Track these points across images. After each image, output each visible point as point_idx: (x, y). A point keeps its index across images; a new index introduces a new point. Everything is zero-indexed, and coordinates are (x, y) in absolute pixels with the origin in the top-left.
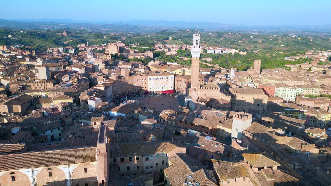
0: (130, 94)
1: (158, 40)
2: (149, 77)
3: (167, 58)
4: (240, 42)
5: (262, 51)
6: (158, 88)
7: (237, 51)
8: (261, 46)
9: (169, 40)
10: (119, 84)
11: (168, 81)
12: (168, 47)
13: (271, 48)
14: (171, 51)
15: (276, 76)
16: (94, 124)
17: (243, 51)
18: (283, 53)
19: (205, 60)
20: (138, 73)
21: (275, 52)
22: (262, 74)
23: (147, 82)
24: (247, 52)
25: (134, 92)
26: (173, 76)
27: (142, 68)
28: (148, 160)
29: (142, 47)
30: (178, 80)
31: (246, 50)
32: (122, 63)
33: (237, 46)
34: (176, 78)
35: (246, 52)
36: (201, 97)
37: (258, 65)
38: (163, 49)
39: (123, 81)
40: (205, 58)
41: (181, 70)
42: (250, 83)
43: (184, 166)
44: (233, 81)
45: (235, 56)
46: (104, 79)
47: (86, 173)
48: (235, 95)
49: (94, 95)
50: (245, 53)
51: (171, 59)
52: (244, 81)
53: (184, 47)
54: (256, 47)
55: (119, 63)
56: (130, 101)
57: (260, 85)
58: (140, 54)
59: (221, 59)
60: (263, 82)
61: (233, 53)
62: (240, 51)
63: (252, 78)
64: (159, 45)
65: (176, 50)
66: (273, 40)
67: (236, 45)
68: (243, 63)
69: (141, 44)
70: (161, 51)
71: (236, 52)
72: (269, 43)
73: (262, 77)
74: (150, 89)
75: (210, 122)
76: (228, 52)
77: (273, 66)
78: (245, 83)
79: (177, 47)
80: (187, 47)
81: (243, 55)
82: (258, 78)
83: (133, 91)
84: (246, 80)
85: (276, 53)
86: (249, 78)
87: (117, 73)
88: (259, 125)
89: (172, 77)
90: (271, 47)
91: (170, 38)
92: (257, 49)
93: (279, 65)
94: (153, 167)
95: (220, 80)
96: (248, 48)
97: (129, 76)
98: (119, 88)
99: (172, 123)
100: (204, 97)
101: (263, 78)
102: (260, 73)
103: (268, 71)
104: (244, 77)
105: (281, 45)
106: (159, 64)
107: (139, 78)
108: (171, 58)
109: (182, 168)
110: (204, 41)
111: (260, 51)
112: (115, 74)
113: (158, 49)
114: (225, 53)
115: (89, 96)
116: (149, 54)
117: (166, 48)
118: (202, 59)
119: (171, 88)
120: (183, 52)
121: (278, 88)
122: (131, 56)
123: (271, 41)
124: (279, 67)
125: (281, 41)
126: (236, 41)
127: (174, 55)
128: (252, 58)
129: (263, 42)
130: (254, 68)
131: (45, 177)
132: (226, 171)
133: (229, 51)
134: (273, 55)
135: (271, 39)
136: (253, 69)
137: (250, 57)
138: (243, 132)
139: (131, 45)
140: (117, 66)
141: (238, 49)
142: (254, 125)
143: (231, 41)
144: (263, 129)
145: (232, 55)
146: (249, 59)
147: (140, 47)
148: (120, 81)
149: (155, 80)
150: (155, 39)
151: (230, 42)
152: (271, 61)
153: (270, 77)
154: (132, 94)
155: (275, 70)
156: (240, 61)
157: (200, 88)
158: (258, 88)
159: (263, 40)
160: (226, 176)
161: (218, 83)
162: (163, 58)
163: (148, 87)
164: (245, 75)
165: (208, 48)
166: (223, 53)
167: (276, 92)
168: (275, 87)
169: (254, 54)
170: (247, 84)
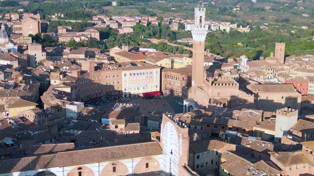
0: (95, 99)
1: (93, 7)
2: (123, 73)
3: (124, 40)
4: (235, 9)
5: (274, 25)
6: (137, 89)
7: (235, 26)
8: (271, 17)
9: (111, 6)
10: (81, 83)
11: (151, 77)
12: (117, 20)
13: (287, 20)
14: (124, 27)
15: (308, 66)
16: (115, 128)
17: (243, 27)
18: (309, 28)
19: (186, 42)
20: (106, 66)
21: (294, 27)
22: (286, 63)
23: (121, 79)
24: (251, 28)
25: (102, 95)
26: (159, 70)
27: (104, 58)
28: (199, 158)
29: (71, 21)
30: (166, 75)
31: (248, 24)
32: (69, 51)
33: (230, 17)
34: (163, 73)
35: (249, 27)
36: (213, 98)
37: (281, 50)
38: (108, 23)
39: (86, 78)
40: (183, 39)
41: (169, 59)
42: (272, 77)
43: (241, 160)
44: (248, 75)
45: (232, 34)
46: (61, 76)
47: (147, 169)
48: (258, 93)
49: (66, 99)
50: (246, 30)
51: (130, 42)
52: (264, 75)
53: (145, 20)
54: (263, 18)
55: (64, 50)
56: (123, 105)
57: (287, 79)
58: (78, 33)
59: (209, 40)
60: (291, 75)
61: (228, 30)
62: (238, 26)
63: (275, 70)
64: (100, 17)
65: (132, 26)
66: (289, 6)
67: (229, 15)
68: (247, 46)
69: (67, 15)
70: (105, 28)
71: (232, 27)
72: (284, 12)
73: (288, 67)
74: (125, 90)
75: (246, 123)
76: (219, 28)
77: (297, 51)
78: (264, 78)
79: (133, 20)
80: (150, 20)
81: (245, 33)
82: (283, 69)
83: (100, 94)
84: (266, 73)
85: (297, 29)
86: (270, 70)
87: (70, 67)
88: (307, 122)
89: (157, 71)
90: (287, 18)
91: (113, 2)
92: (265, 22)
93: (305, 49)
94: (203, 166)
95: (230, 74)
96: (250, 21)
97: (95, 71)
98: (81, 90)
99: (196, 127)
100: (217, 98)
101: (289, 69)
102: (284, 63)
103: (293, 59)
104: (262, 69)
105: (303, 15)
106: (129, 51)
107: (108, 73)
108: (130, 40)
109: (239, 162)
110: (174, 9)
111: (271, 25)
112: (68, 68)
113: (99, 24)
114: (215, 30)
115: (60, 100)
116: (93, 34)
117: (114, 23)
118: (178, 41)
119: (157, 89)
120: (145, 28)
121: (313, 83)
122: (64, 38)
123: (287, 8)
124: (307, 53)
125: (303, 7)
126: (227, 7)
127: (128, 34)
128: (260, 38)
129: (273, 10)
130: (276, 54)
131: (109, 173)
132: (287, 159)
133: (221, 26)
134: (292, 32)
135: (287, 3)
136: (274, 55)
137: (256, 37)
138: (289, 130)
139: (49, 16)
140: (62, 55)
141: (234, 23)
142: (300, 123)
143: (220, 8)
144: (312, 126)
145: (227, 32)
146: (255, 40)
147: (67, 21)
148: (83, 79)
149: (133, 76)
150: (86, 5)
151: (217, 10)
152: (291, 43)
153: (300, 68)
154: (98, 98)
155: (304, 58)
156: (241, 44)
157: (212, 85)
158: (284, 83)
159: (273, 5)
160: (288, 162)
161: (233, 78)
162: (116, 40)
163: (122, 88)
164: (264, 66)
165: (184, 21)
166: (211, 30)
167: (309, 89)
168: (308, 82)
169: (262, 32)
170: (268, 79)
